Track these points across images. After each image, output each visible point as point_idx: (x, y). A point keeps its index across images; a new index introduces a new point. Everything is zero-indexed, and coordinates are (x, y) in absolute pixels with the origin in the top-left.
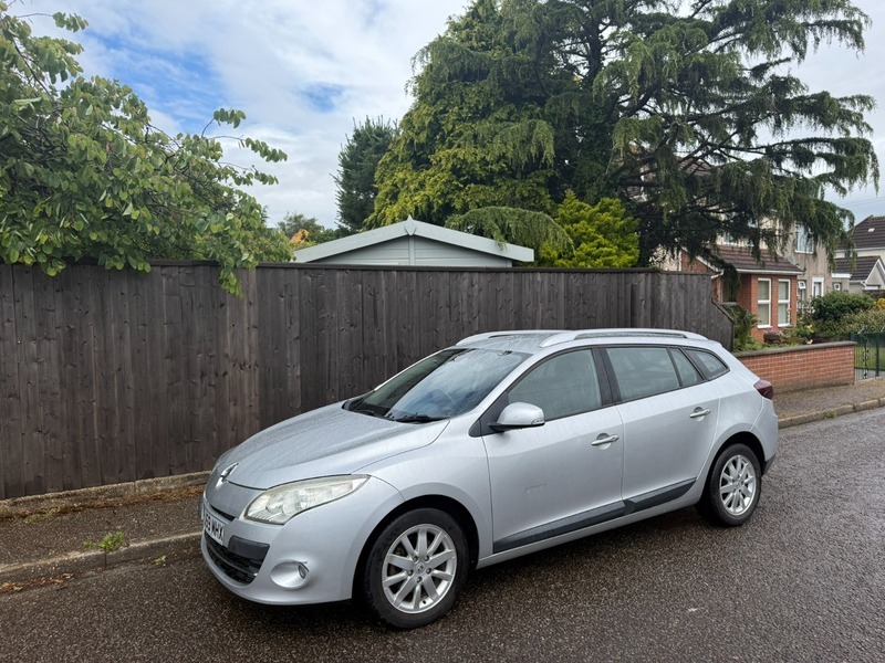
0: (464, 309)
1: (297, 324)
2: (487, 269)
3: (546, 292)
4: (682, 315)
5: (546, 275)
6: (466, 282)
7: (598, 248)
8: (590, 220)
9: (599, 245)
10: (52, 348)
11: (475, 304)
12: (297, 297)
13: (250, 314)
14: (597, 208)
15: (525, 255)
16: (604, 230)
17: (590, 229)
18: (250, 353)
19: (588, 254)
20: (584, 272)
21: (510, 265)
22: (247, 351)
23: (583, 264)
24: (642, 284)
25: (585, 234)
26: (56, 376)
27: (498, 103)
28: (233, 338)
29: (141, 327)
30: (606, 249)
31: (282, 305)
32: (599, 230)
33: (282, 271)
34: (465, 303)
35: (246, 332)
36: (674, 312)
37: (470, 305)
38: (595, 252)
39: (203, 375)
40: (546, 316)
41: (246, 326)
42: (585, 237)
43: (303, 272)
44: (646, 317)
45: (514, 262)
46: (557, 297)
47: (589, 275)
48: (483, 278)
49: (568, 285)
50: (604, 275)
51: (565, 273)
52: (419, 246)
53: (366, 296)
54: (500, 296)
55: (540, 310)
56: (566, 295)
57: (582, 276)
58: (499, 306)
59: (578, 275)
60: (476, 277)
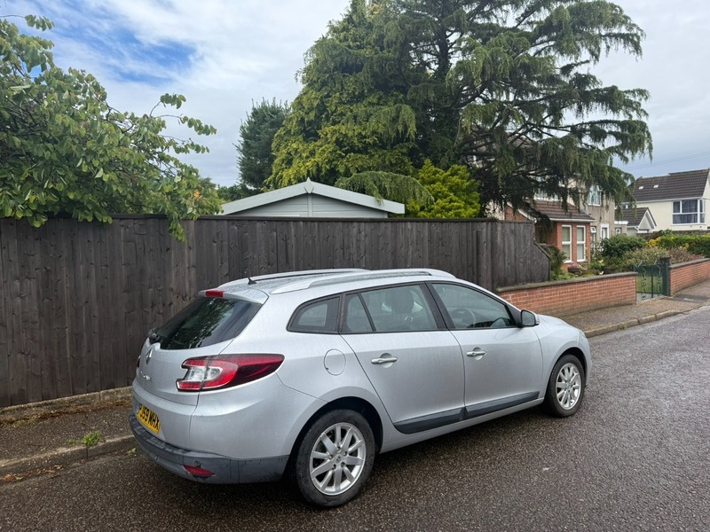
0: (353, 250)
1: (226, 264)
2: (371, 219)
3: (415, 236)
4: (513, 253)
5: (415, 224)
6: (355, 230)
7: (450, 203)
8: (444, 182)
9: (451, 201)
10: (32, 286)
11: (362, 247)
12: (226, 243)
13: (190, 256)
14: (448, 173)
15: (398, 208)
16: (455, 189)
17: (444, 189)
18: (190, 287)
19: (443, 208)
20: (442, 221)
21: (386, 217)
22: (187, 286)
23: (439, 215)
24: (484, 230)
25: (440, 192)
26: (36, 308)
27: (370, 91)
28: (176, 275)
29: (104, 268)
30: (456, 204)
31: (215, 249)
32: (451, 189)
33: (215, 222)
34: (355, 246)
35: (187, 271)
36: (507, 251)
37: (358, 247)
38: (448, 206)
39: (153, 305)
40: (415, 255)
41: (187, 265)
42: (440, 194)
43: (230, 223)
44: (487, 256)
45: (389, 213)
46: (422, 240)
47: (446, 224)
48: (368, 227)
49: (431, 232)
50: (457, 224)
51: (428, 223)
52: (316, 202)
53: (280, 241)
54: (381, 241)
55: (410, 251)
56: (430, 239)
57: (440, 224)
58: (380, 248)
59: (437, 224)
60: (363, 225)
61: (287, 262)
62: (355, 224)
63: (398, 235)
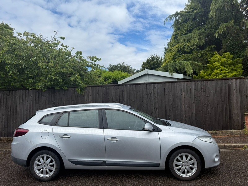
3: (186, 88)
7: (221, 71)
8: (219, 61)
9: (222, 70)
10: (51, 106)
12: (101, 93)
13: (90, 98)
14: (222, 56)
15: (181, 76)
16: (224, 64)
17: (218, 65)
19: (217, 73)
21: (177, 80)
23: (215, 77)
24: (234, 83)
25: (216, 66)
29: (67, 101)
30: (224, 71)
31: (98, 95)
32: (221, 65)
33: (98, 87)
34: (152, 93)
38: (220, 72)
41: (89, 101)
42: (216, 67)
43: (103, 87)
44: (236, 96)
45: (178, 79)
46: (190, 90)
47: (206, 81)
48: (159, 85)
49: (196, 85)
50: (213, 81)
51: (194, 81)
52: (150, 77)
53: (120, 92)
54: (166, 91)
55: (183, 95)
56: (195, 89)
57: (202, 82)
58: (166, 94)
59: (200, 82)
60: (156, 85)
61: (123, 99)
62: (152, 85)
63: (176, 88)
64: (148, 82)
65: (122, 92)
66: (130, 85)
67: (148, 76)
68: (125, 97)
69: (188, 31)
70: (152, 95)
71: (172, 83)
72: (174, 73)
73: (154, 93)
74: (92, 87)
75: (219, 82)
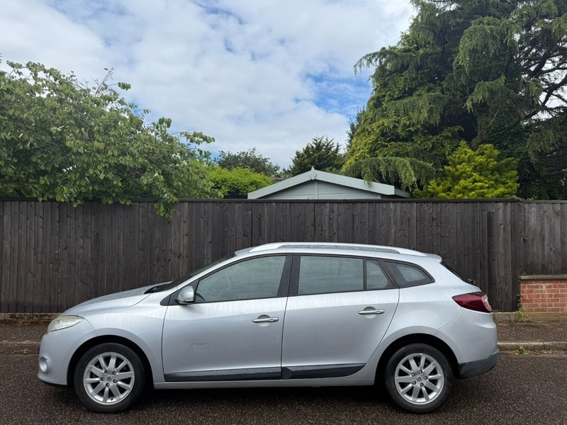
1: (210, 234)
3: (399, 217)
4: (558, 238)
5: (399, 205)
6: (327, 210)
7: (473, 184)
8: (469, 161)
9: (475, 181)
10: (89, 242)
11: (335, 225)
12: (211, 219)
13: (184, 228)
14: (477, 152)
15: (389, 190)
16: (480, 169)
17: (469, 169)
18: (183, 249)
19: (465, 188)
21: (379, 198)
22: (182, 249)
23: (459, 196)
24: (501, 211)
25: (464, 172)
26: (89, 255)
28: (174, 240)
29: (129, 233)
30: (480, 184)
31: (202, 223)
32: (475, 169)
33: (203, 204)
34: (327, 223)
35: (182, 238)
36: (547, 235)
37: (331, 225)
38: (471, 186)
39: (158, 260)
41: (182, 234)
42: (464, 175)
43: (215, 204)
44: (505, 239)
45: (383, 195)
46: (409, 220)
47: (442, 204)
48: (342, 207)
49: (420, 212)
50: (458, 204)
51: (417, 203)
52: (321, 186)
53: (255, 218)
54: (357, 219)
55: (393, 231)
56: (419, 219)
57: (435, 205)
58: (355, 227)
59: (430, 204)
60: (336, 206)
61: (260, 234)
62: (328, 205)
63: (377, 214)
64: (316, 198)
65: (260, 218)
66: (278, 202)
67: (316, 186)
68: (265, 228)
69: (405, 92)
70: (326, 227)
71: (369, 203)
72: (374, 181)
73: (329, 224)
74: (189, 202)
75: (470, 207)
